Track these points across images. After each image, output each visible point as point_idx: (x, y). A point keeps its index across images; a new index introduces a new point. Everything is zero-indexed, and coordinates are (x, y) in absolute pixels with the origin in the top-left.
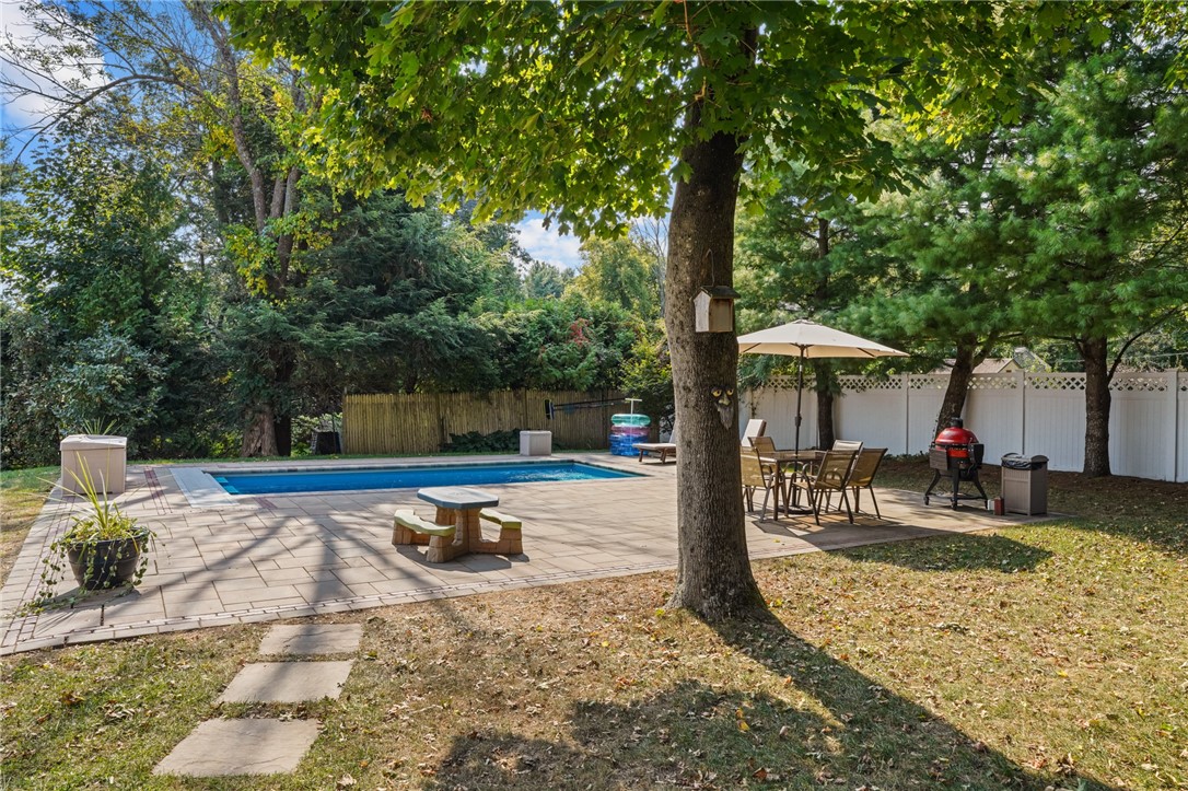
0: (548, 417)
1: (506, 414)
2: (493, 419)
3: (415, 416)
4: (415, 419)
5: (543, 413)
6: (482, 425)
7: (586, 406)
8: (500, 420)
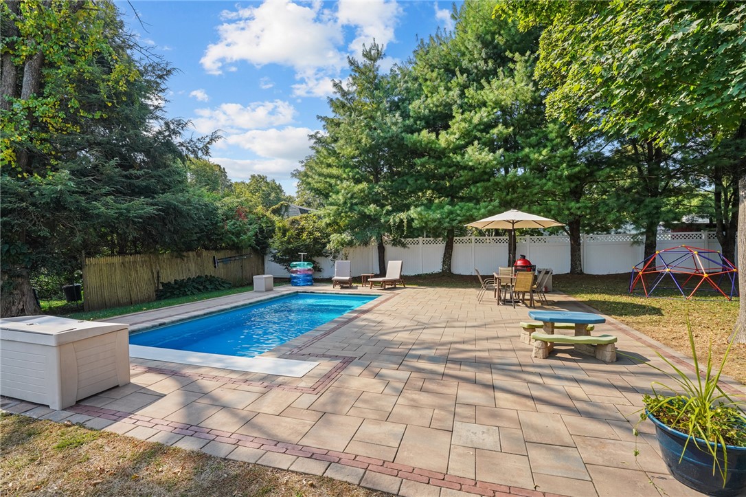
0: (215, 267)
1: (193, 267)
2: (186, 269)
3: (137, 271)
4: (137, 274)
5: (211, 264)
6: (179, 274)
7: (233, 259)
8: (189, 270)
